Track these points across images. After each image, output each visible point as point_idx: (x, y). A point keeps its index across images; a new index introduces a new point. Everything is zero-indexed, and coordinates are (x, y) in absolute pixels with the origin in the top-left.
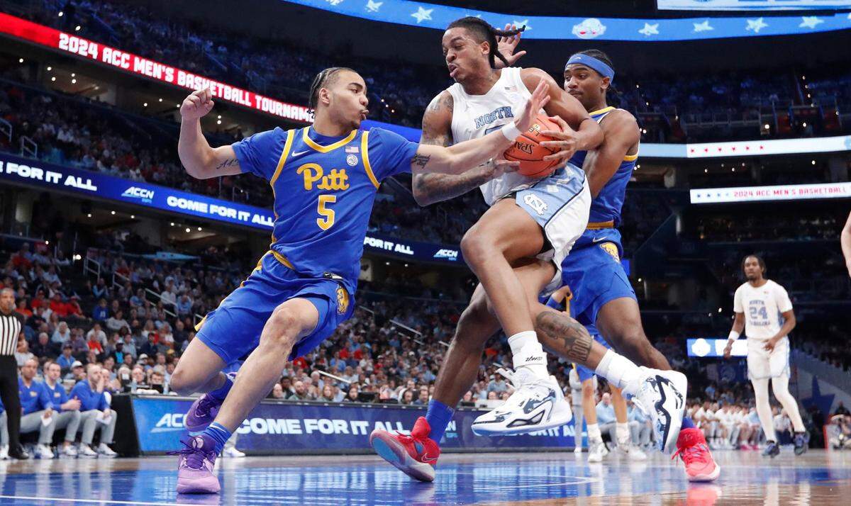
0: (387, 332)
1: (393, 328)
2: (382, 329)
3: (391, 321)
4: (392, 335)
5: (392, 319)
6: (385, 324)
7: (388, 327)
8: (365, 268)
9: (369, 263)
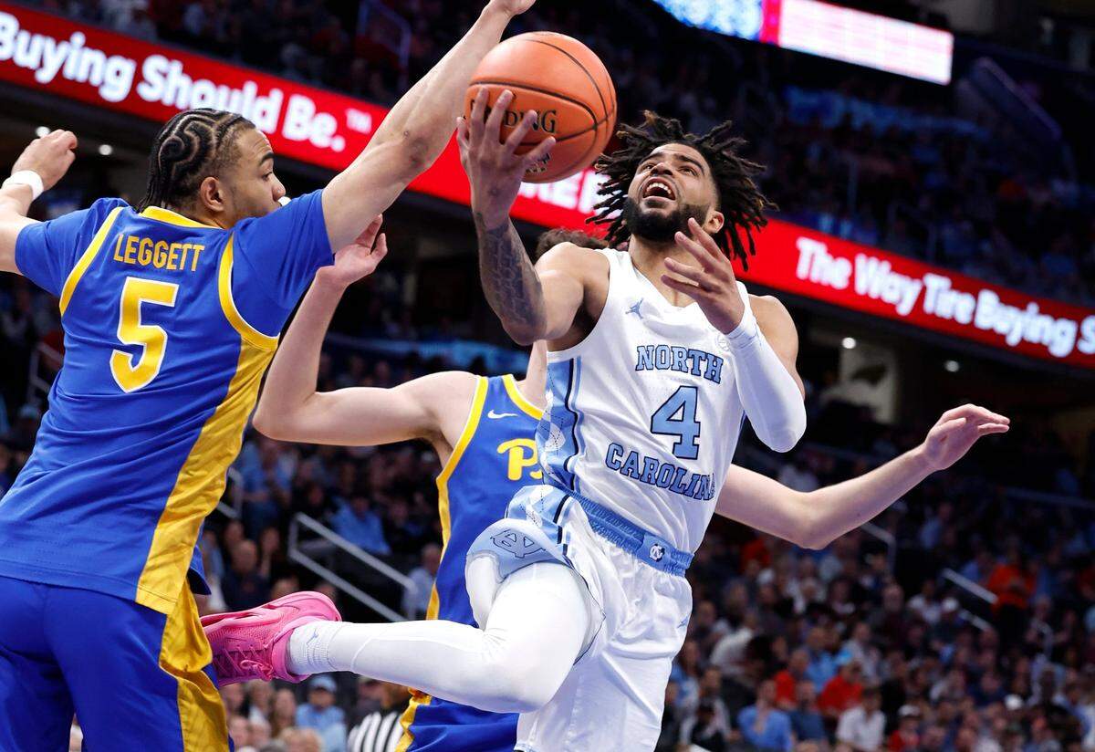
0: (932, 615)
1: (950, 604)
2: (917, 603)
3: (950, 575)
4: (948, 628)
5: (958, 570)
6: (928, 586)
7: (937, 598)
8: (872, 375)
9: (887, 358)
